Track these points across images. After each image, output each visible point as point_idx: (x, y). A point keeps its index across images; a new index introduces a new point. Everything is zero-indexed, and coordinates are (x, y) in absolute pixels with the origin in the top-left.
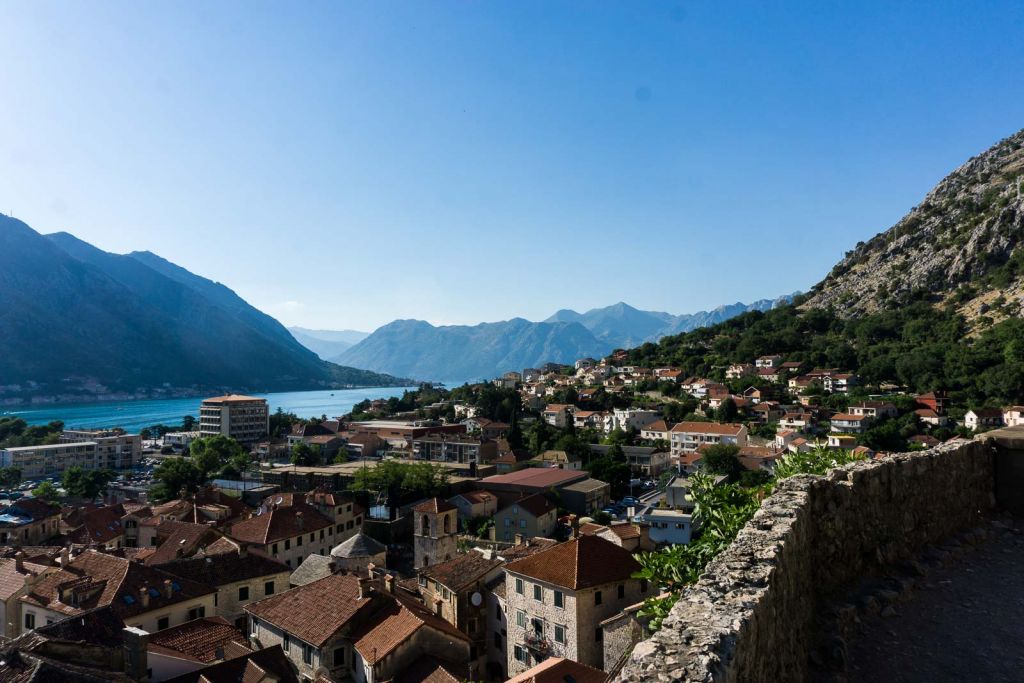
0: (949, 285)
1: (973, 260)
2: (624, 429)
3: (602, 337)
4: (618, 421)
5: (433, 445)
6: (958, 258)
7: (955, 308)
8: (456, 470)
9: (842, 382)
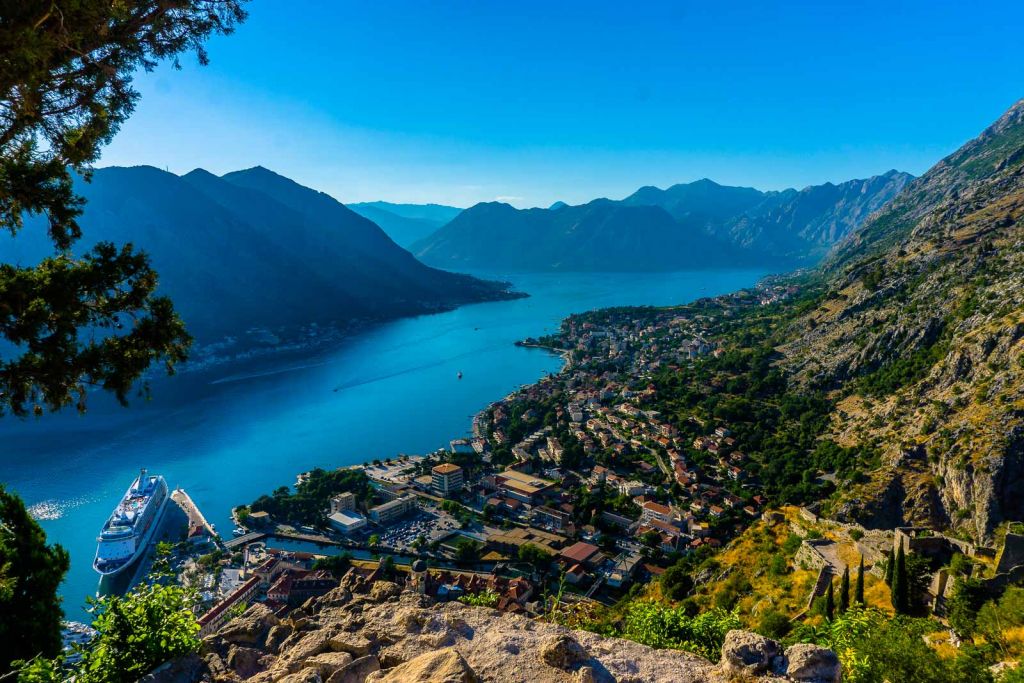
0: (846, 378)
1: (862, 363)
2: (627, 495)
3: (684, 219)
4: (625, 489)
5: (542, 514)
6: (856, 359)
7: (839, 400)
8: (553, 542)
9: (735, 474)
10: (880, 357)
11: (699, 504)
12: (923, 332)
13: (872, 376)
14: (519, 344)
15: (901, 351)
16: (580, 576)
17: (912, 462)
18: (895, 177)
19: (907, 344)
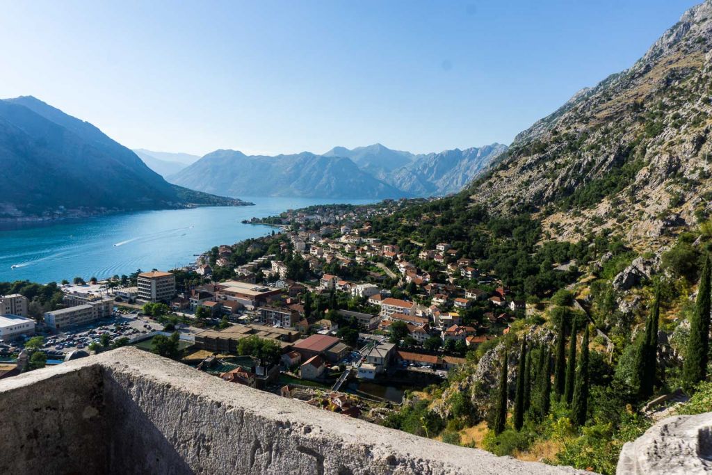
0: (543, 203)
1: (557, 190)
2: (361, 296)
3: (364, 168)
4: (358, 291)
5: (268, 312)
6: (550, 187)
7: (542, 219)
8: (282, 335)
9: (469, 272)
10: (573, 182)
11: (441, 298)
12: (612, 157)
13: (570, 198)
14: (245, 222)
15: (592, 175)
16: (320, 369)
17: (673, 230)
18: (497, 147)
19: (598, 169)
